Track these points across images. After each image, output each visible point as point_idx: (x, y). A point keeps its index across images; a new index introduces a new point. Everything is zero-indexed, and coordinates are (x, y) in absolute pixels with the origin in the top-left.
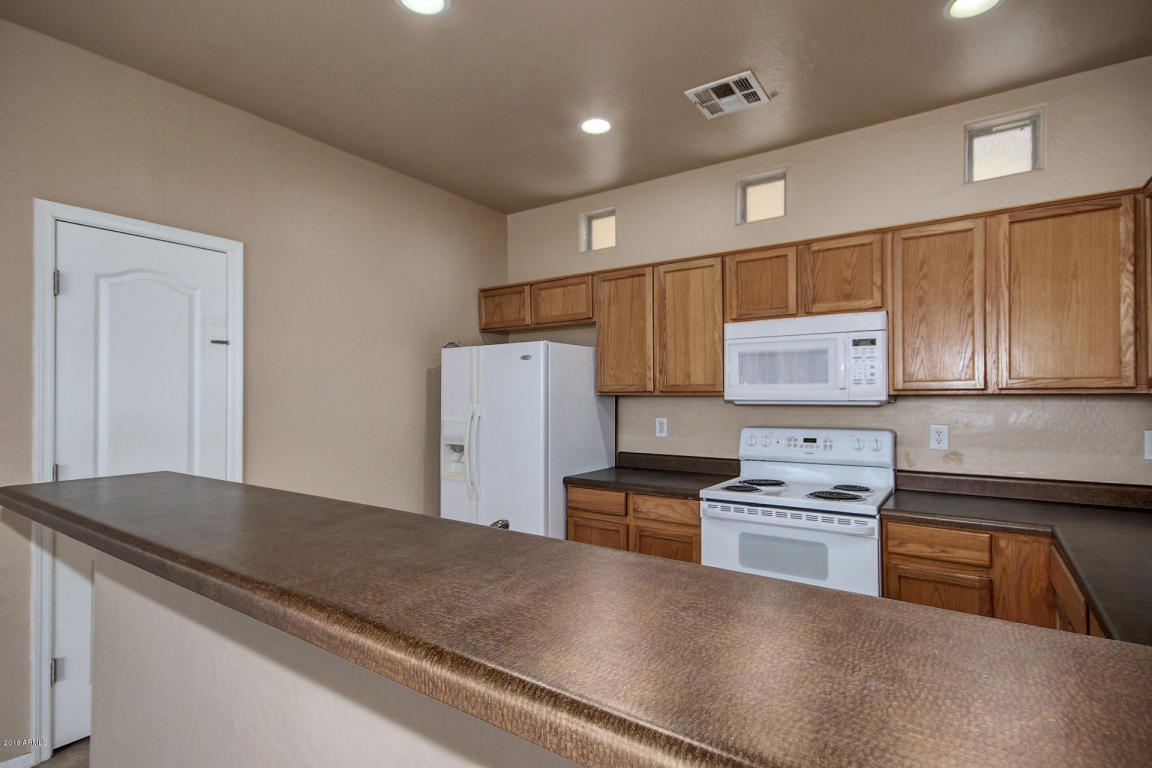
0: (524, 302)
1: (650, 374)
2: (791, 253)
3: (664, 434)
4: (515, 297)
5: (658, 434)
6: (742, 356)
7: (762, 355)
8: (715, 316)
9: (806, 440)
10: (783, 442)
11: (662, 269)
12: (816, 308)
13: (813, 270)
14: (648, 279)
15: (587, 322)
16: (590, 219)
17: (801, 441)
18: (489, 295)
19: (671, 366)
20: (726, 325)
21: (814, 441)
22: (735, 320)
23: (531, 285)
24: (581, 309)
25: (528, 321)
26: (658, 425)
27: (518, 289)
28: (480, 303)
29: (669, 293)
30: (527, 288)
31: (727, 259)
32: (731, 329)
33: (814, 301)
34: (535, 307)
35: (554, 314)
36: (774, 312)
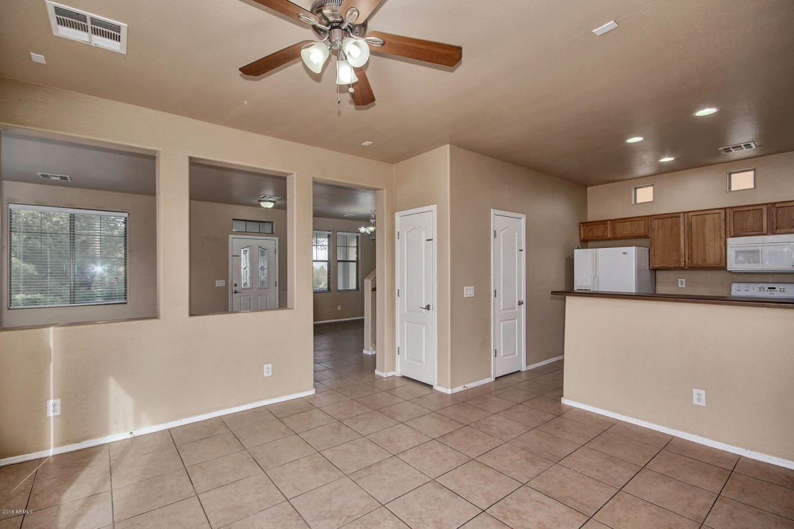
0: (607, 228)
1: (683, 259)
2: (764, 209)
3: (684, 286)
4: (601, 226)
5: (680, 286)
6: (737, 253)
7: (749, 252)
8: (721, 235)
9: (769, 288)
10: (757, 289)
11: (690, 214)
12: (778, 231)
13: (776, 215)
14: (682, 219)
15: (646, 237)
16: (636, 189)
17: (766, 289)
18: (584, 224)
19: (695, 255)
20: (728, 239)
21: (774, 288)
22: (732, 237)
23: (611, 220)
24: (642, 231)
25: (609, 237)
26: (679, 282)
27: (604, 222)
28: (580, 228)
29: (694, 225)
30: (609, 222)
31: (728, 210)
32: (730, 241)
33: (777, 229)
34: (614, 229)
35: (625, 233)
36: (754, 233)
